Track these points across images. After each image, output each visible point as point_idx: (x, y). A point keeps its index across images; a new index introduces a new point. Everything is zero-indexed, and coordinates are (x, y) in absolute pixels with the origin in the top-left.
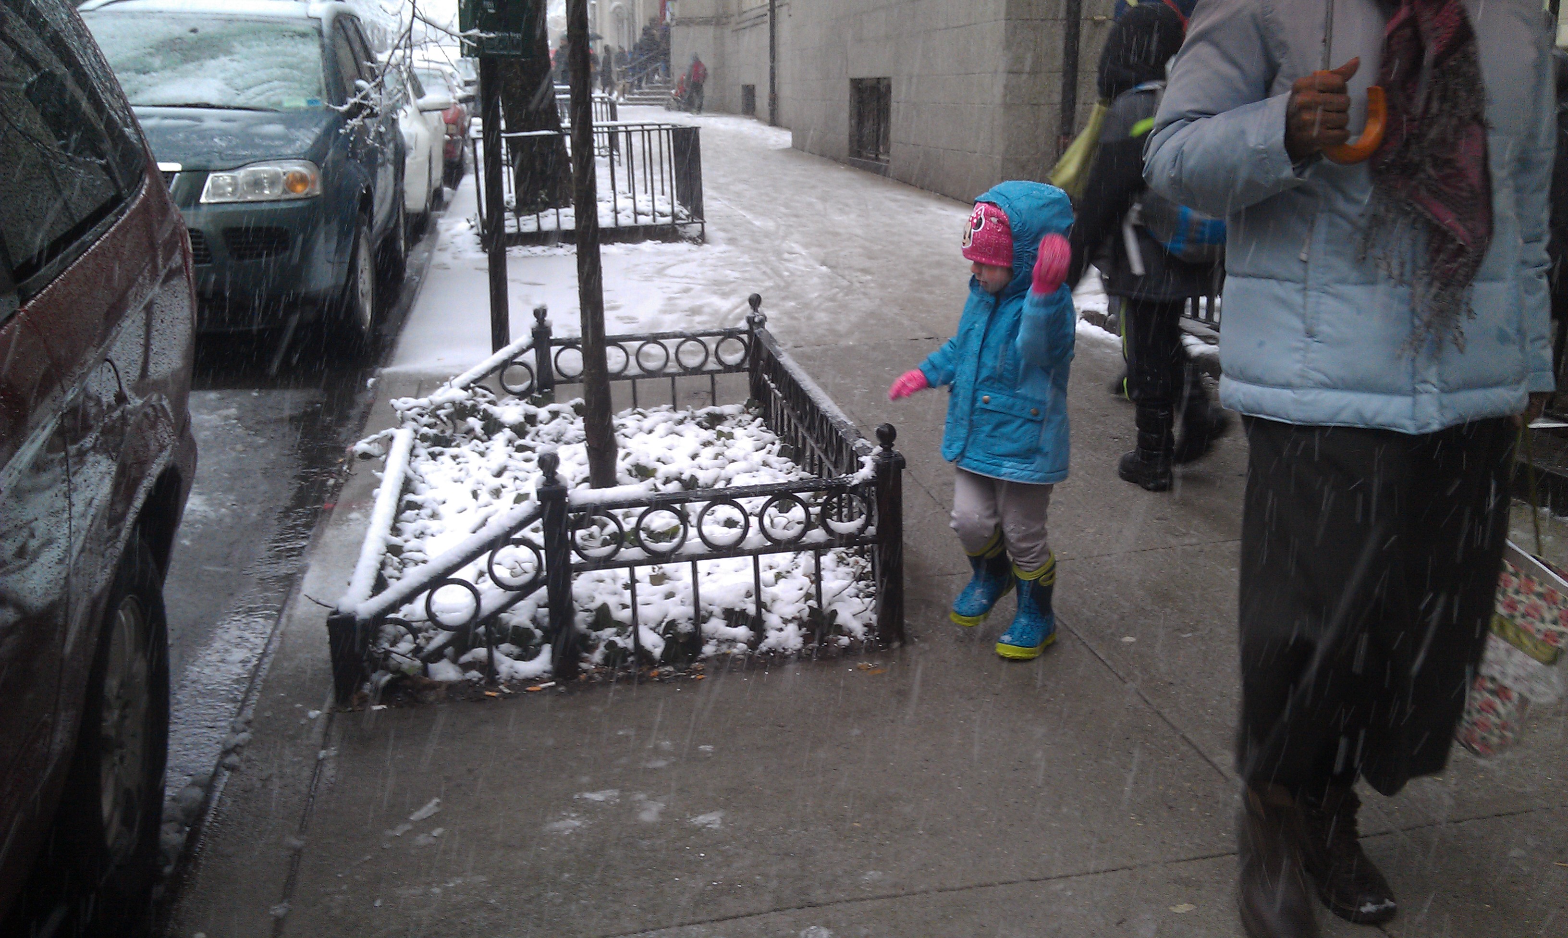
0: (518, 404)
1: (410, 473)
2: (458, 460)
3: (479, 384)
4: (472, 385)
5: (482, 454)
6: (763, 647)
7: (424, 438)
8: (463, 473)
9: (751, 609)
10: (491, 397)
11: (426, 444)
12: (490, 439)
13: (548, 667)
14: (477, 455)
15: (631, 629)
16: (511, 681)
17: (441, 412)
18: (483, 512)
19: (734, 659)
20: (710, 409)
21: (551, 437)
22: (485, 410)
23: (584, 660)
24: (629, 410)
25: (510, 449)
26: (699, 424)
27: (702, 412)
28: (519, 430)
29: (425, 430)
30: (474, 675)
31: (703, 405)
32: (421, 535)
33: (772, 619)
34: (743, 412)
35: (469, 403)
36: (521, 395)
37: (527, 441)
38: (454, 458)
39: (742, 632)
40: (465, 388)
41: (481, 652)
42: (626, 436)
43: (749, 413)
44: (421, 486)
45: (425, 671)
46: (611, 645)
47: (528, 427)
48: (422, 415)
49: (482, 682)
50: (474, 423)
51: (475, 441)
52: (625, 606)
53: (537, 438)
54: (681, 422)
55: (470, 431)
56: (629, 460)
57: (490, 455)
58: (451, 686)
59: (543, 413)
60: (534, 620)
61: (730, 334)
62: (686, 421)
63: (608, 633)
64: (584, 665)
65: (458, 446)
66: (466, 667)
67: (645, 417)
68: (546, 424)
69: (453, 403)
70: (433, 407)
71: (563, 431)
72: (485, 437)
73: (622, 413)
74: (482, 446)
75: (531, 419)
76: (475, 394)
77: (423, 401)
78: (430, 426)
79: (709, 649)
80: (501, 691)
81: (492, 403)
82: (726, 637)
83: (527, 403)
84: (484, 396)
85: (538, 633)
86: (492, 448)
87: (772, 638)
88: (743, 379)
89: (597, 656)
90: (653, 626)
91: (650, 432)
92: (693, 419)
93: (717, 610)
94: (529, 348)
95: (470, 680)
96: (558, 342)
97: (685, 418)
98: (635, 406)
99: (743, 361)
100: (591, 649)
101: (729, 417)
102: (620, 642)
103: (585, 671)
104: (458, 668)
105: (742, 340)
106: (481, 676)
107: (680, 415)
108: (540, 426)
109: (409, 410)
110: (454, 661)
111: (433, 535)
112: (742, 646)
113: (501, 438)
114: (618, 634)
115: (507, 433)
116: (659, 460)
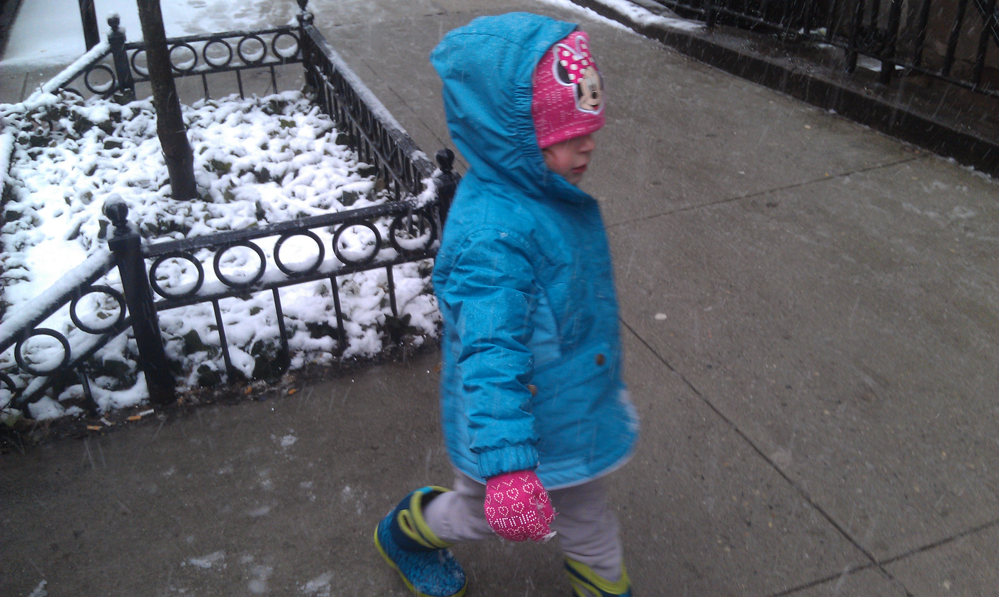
0: (103, 104)
1: (10, 180)
2: (55, 159)
3: (67, 87)
4: (60, 89)
5: (76, 152)
6: (347, 353)
7: (23, 141)
8: (58, 176)
9: (333, 321)
10: (79, 98)
11: (25, 146)
12: (81, 136)
13: (146, 395)
14: (71, 152)
15: (221, 350)
16: (111, 411)
17: (36, 116)
18: (77, 218)
19: (321, 367)
20: (272, 97)
21: (135, 133)
22: (74, 112)
23: (181, 384)
24: (202, 101)
25: (101, 145)
26: (265, 111)
27: (266, 100)
28: (107, 127)
29: (22, 134)
30: (75, 410)
31: (266, 94)
32: (21, 246)
33: (353, 328)
34: (301, 97)
35: (59, 106)
36: (105, 95)
37: (114, 137)
38: (52, 156)
39: (326, 342)
40: (55, 92)
41: (78, 389)
42: (202, 127)
43: (306, 98)
44: (21, 191)
45: (27, 414)
46: (204, 369)
47: (114, 124)
48: (19, 119)
49: (84, 416)
50: (66, 123)
51: (69, 140)
52: (212, 328)
53: (124, 134)
54: (249, 110)
55: (63, 129)
56: (206, 155)
57: (84, 153)
58: (54, 423)
59: (126, 110)
60: (127, 352)
61: (284, 30)
62: (253, 109)
63: (199, 356)
64: (180, 389)
65: (54, 145)
66: (67, 404)
67: (217, 107)
68: (130, 120)
69: (46, 107)
70: (28, 112)
71: (145, 126)
72: (77, 136)
73: (196, 104)
74: (75, 145)
75: (116, 116)
76: (64, 97)
77: (19, 106)
78: (26, 129)
79: (297, 362)
80: (102, 424)
81: (81, 104)
82: (312, 348)
83: (111, 101)
84: (72, 98)
85: (132, 363)
86: (85, 144)
87: (355, 345)
88: (300, 69)
89: (192, 379)
90: (242, 345)
91: (223, 121)
92: (259, 105)
93: (300, 323)
94: (107, 53)
95: (71, 416)
96: (131, 46)
97: (252, 106)
98: (207, 98)
99: (297, 53)
100: (187, 373)
101: (290, 103)
102: (212, 365)
103: (183, 394)
104: (58, 405)
105: (295, 36)
106: (81, 410)
107: (247, 103)
108: (125, 122)
109: (7, 116)
110: (54, 397)
111: (33, 245)
112: (327, 356)
113: (91, 135)
114: (210, 357)
115: (96, 131)
116: (232, 153)
